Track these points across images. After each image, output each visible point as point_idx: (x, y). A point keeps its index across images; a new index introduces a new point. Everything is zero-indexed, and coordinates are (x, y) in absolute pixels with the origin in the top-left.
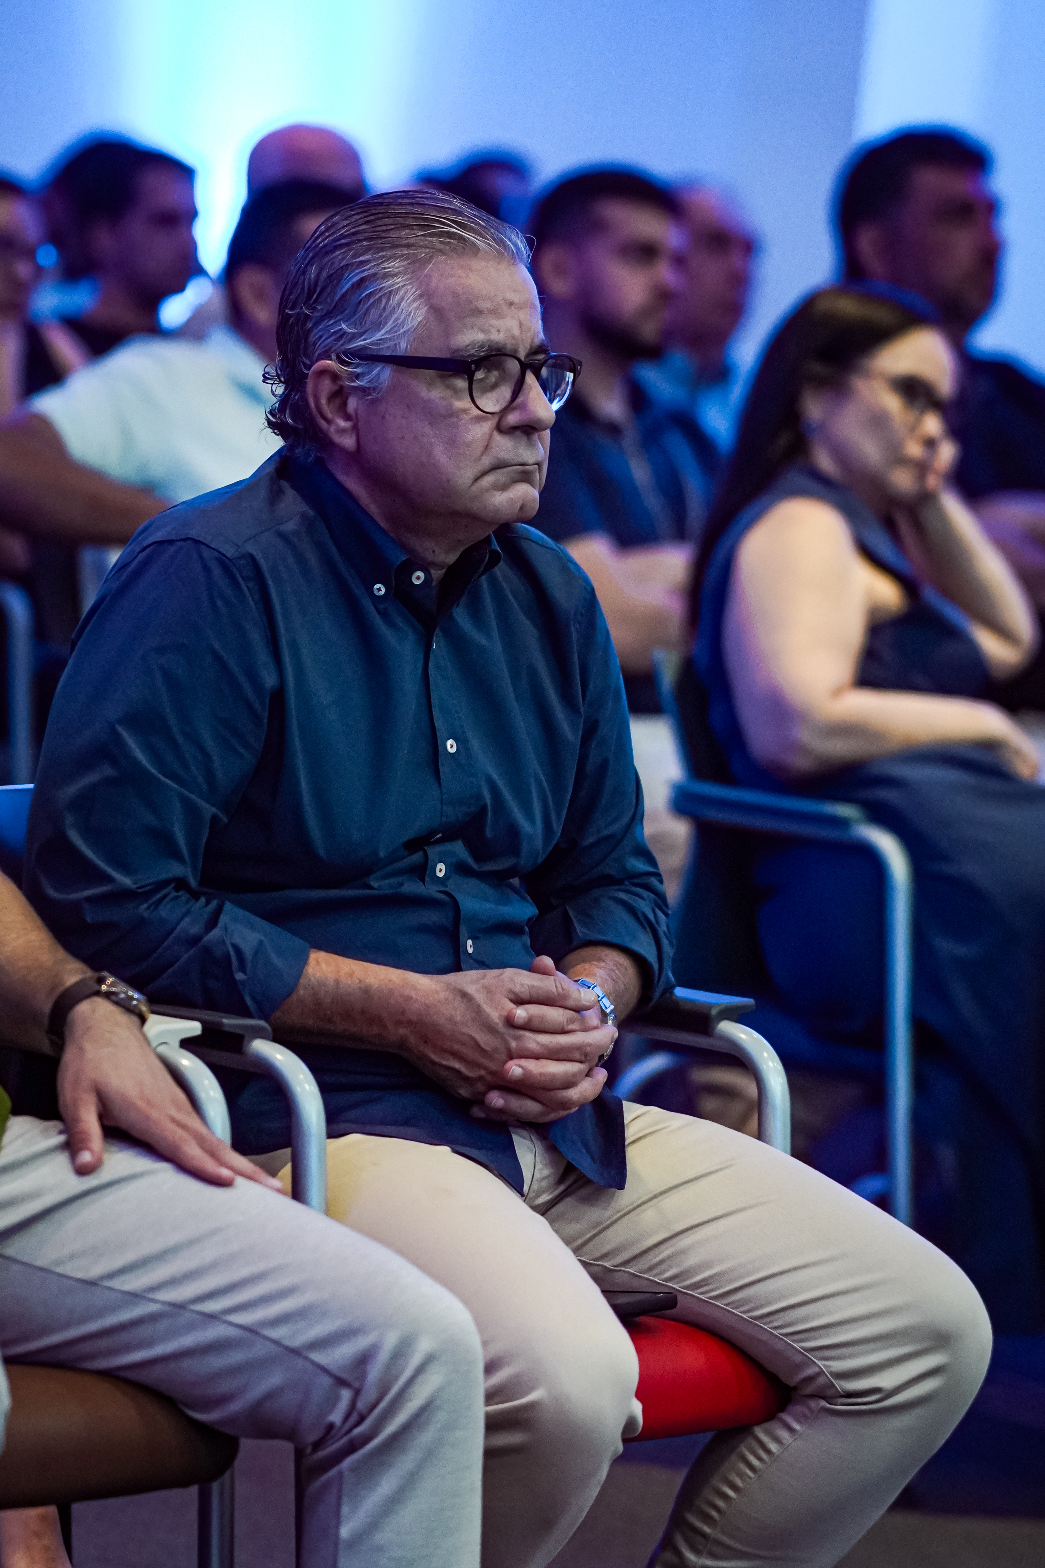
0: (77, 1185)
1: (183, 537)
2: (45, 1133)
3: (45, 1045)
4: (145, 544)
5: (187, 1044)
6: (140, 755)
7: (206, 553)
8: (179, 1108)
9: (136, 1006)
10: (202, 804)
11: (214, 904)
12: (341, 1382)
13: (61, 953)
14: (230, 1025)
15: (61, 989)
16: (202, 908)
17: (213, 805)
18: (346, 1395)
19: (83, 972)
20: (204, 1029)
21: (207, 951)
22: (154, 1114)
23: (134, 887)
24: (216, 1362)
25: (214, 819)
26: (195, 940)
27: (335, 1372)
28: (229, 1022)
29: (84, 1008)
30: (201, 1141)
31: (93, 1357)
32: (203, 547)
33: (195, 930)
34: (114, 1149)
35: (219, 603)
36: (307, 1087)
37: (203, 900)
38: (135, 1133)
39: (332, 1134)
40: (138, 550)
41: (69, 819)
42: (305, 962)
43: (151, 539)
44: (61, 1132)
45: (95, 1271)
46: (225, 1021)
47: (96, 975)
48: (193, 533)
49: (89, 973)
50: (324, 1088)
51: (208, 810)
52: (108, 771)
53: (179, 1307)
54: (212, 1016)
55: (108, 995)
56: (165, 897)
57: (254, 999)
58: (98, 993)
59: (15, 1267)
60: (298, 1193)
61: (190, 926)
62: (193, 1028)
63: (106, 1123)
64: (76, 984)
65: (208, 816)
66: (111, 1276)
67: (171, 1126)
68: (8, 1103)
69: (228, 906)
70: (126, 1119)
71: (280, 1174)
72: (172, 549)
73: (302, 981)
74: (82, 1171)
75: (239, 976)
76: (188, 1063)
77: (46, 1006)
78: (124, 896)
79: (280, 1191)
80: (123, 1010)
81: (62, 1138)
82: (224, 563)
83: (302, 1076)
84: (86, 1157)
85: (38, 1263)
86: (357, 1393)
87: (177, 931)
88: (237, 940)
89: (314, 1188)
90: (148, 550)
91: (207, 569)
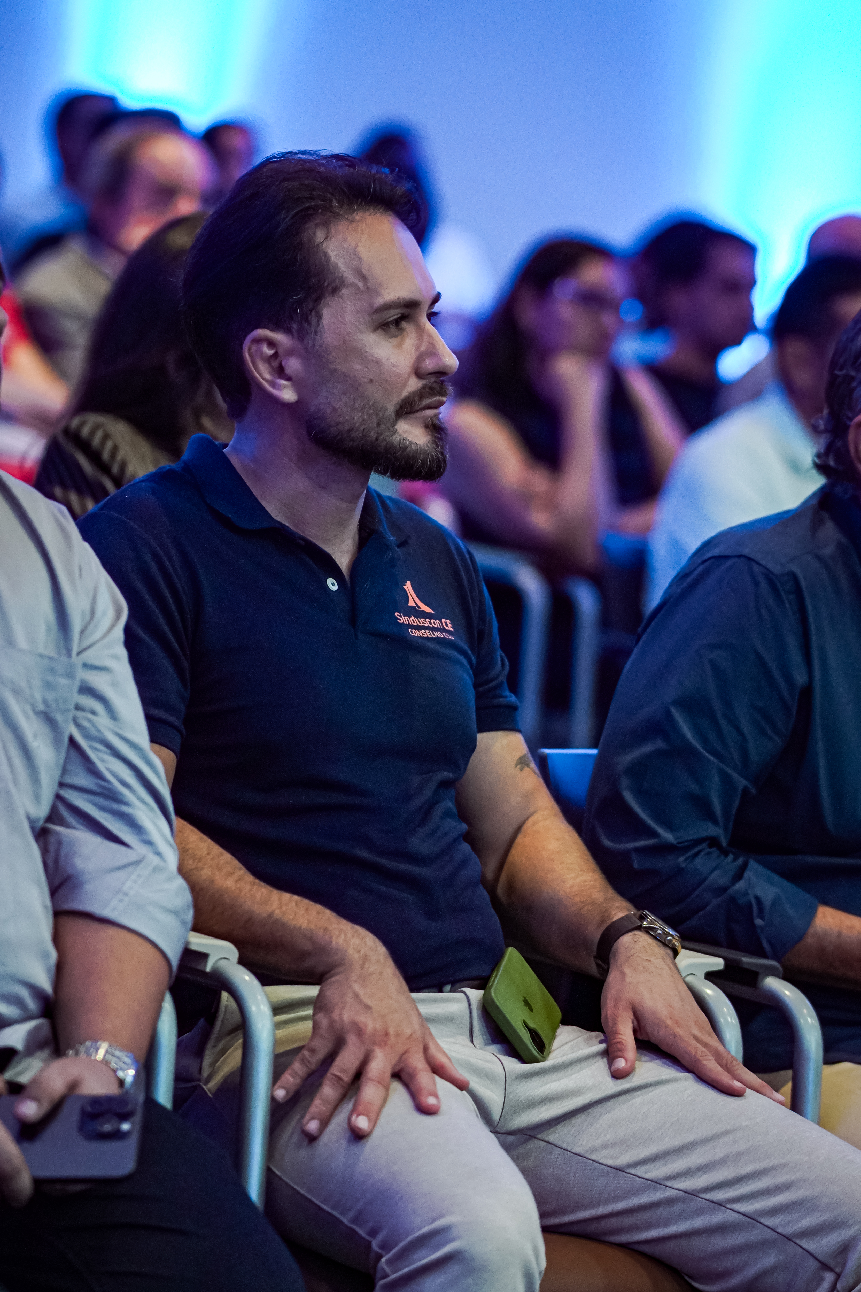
0: (614, 1086)
1: (737, 553)
2: (588, 1041)
3: (593, 969)
4: (705, 557)
5: (711, 976)
6: (687, 732)
7: (756, 568)
8: (701, 1028)
9: (670, 940)
10: (735, 775)
11: (740, 861)
12: (825, 1267)
13: (611, 893)
14: (748, 963)
15: (609, 922)
16: (730, 863)
17: (746, 778)
18: (829, 1277)
19: (628, 910)
20: (726, 965)
21: (733, 900)
22: (680, 1031)
23: (675, 842)
24: (720, 1242)
25: (745, 791)
26: (723, 890)
27: (821, 1258)
28: (747, 960)
29: (626, 939)
30: (719, 1058)
31: (618, 1231)
32: (753, 563)
33: (723, 881)
34: (644, 1058)
35: (764, 612)
36: (809, 1020)
37: (731, 856)
38: (663, 1048)
39: (829, 1061)
40: (700, 561)
41: (625, 782)
42: (812, 914)
43: (709, 555)
44: (601, 1042)
45: (623, 1160)
46: (745, 959)
47: (639, 913)
48: (746, 552)
49: (633, 911)
50: (824, 1022)
51: (742, 782)
52: (659, 744)
53: (693, 1194)
54: (733, 955)
55: (648, 930)
56: (700, 851)
57: (770, 943)
58: (639, 928)
59: (557, 1151)
60: (796, 1105)
61: (719, 878)
62: (717, 963)
63: (640, 1037)
64: (622, 918)
65: (741, 788)
66: (637, 1164)
67: (693, 1042)
68: (558, 1014)
69: (753, 864)
70: (657, 1035)
71: (782, 1091)
72: (729, 563)
73: (811, 930)
74: (617, 1075)
75: (758, 922)
76: (710, 991)
77: (596, 935)
78: (666, 849)
79: (781, 1103)
80: (659, 944)
81: (603, 1046)
82: (769, 577)
83: (805, 1011)
84: (621, 1064)
85: (576, 1150)
86: (838, 1276)
87: (708, 881)
88: (759, 892)
89: (810, 1104)
90: (707, 564)
91: (756, 584)
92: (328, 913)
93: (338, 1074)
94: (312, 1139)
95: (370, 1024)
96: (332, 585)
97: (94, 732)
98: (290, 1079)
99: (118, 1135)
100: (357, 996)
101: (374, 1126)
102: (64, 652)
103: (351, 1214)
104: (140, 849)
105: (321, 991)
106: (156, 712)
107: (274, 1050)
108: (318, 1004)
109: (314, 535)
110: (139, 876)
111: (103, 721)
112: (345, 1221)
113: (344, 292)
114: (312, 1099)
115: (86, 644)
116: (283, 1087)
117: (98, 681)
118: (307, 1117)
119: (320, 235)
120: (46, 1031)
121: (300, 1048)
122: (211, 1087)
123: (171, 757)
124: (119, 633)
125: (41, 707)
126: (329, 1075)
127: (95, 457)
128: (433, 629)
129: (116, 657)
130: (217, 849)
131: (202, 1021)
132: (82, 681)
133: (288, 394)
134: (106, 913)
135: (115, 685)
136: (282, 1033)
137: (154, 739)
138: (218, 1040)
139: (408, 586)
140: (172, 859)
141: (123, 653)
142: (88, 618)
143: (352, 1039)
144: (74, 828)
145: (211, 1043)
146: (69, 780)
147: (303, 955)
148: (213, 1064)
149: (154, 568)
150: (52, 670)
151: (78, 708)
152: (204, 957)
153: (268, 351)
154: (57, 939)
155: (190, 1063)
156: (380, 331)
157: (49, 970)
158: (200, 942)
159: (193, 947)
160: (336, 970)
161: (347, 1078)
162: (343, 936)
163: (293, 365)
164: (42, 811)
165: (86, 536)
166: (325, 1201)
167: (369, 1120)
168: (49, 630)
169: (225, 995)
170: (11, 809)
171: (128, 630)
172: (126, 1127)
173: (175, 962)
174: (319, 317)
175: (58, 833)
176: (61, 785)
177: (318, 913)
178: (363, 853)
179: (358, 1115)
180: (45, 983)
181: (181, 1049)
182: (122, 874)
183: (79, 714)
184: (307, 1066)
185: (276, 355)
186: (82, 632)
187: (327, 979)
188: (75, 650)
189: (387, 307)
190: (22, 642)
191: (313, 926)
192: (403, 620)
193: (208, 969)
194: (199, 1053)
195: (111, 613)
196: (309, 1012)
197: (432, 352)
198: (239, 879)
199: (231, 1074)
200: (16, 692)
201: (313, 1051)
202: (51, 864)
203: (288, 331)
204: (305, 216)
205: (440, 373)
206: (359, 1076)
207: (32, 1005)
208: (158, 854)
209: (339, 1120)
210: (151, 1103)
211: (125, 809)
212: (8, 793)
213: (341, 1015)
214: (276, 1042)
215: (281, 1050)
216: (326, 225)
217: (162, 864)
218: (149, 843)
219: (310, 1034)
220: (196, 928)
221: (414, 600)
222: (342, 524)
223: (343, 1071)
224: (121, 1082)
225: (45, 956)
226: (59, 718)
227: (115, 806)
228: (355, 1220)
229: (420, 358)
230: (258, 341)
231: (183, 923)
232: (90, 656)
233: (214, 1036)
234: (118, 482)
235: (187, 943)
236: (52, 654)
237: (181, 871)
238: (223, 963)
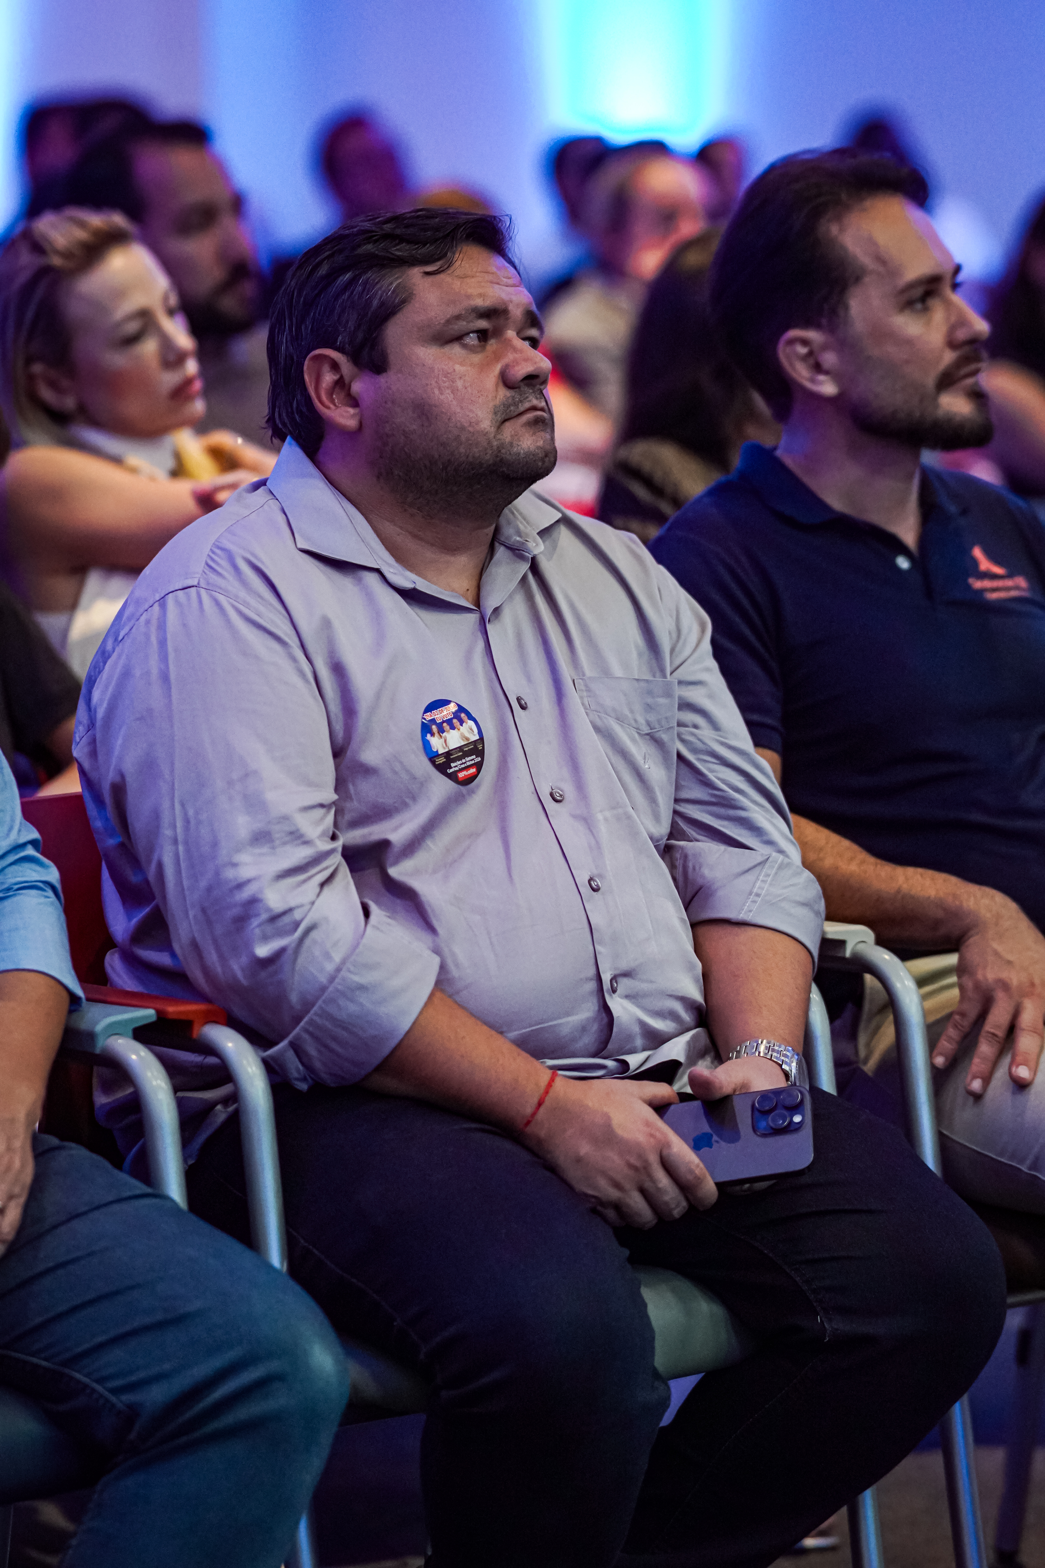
92: (954, 879)
93: (992, 1030)
94: (978, 1097)
95: (1015, 978)
96: (903, 563)
97: (699, 745)
98: (946, 1045)
99: (791, 1129)
100: (996, 953)
101: (1035, 1074)
102: (658, 674)
103: (1028, 1162)
104: (763, 850)
105: (961, 959)
106: (755, 717)
107: (925, 1021)
108: (961, 970)
109: (877, 518)
110: (768, 875)
111: (706, 733)
112: (1024, 1168)
113: (867, 279)
114: (971, 1059)
115: (677, 662)
116: (941, 1054)
117: (695, 695)
118: (969, 1077)
119: (834, 229)
120: (704, 1040)
121: (949, 1016)
122: (869, 1068)
123: (775, 757)
124: (707, 646)
125: (646, 730)
126: (983, 1033)
127: (648, 482)
128: (1008, 589)
129: (708, 670)
130: (835, 838)
131: (850, 1006)
132: (680, 698)
133: (828, 388)
134: (742, 916)
135: (711, 696)
136: (929, 1004)
137: (757, 744)
138: (869, 1020)
139: (977, 552)
140: (795, 854)
141: (714, 665)
142: (674, 636)
143: (1000, 995)
144: (697, 840)
145: (862, 1025)
146: (684, 795)
147: (937, 924)
148: (868, 1044)
149: (727, 578)
150: (650, 693)
151: (680, 724)
152: (842, 943)
153: (802, 350)
154: (698, 949)
155: (847, 1049)
156: (907, 312)
157: (696, 981)
158: (835, 930)
159: (830, 936)
160: (972, 932)
161: (1001, 1033)
162: (972, 899)
163: (829, 359)
164: (662, 829)
165: (659, 560)
166: (1001, 1154)
167: (1030, 1069)
168: (640, 655)
169: (868, 978)
170: (634, 833)
171: (713, 642)
172: (797, 1119)
173: (815, 953)
174: (847, 308)
175: (682, 848)
176: (677, 801)
177: (944, 881)
178: (977, 817)
179: (1017, 1066)
180: (696, 994)
181: (835, 1035)
182: (750, 877)
183: (682, 729)
184: (959, 1030)
185: (811, 353)
186: (672, 651)
187: (965, 942)
188: (668, 671)
189: (911, 286)
190: (617, 671)
191: (941, 894)
192: (978, 584)
193: (848, 954)
194: (853, 1036)
195: (696, 629)
196: (953, 979)
197: (962, 322)
198: (863, 862)
199: (887, 1052)
200: (619, 719)
201: (963, 1014)
202: (680, 879)
203: (818, 326)
204: (817, 213)
205: (973, 341)
206: (1012, 1030)
207: (687, 1017)
208: (781, 851)
209: (1001, 1074)
210: (816, 1091)
211: (742, 814)
212: (629, 817)
213: (985, 976)
214: (925, 1013)
215: (932, 1019)
216: (839, 218)
217: (787, 860)
218: (770, 843)
219: (958, 999)
220: (830, 917)
221: (985, 564)
222: (902, 502)
223: (998, 1027)
224: (787, 1075)
225: (691, 967)
226: (665, 737)
227: (732, 812)
228: (1034, 1166)
229: (952, 329)
230: (792, 342)
231: (817, 913)
232: (682, 674)
233: (865, 1016)
234: (676, 502)
235: (824, 933)
236: (648, 677)
237: (806, 864)
238: (861, 947)
